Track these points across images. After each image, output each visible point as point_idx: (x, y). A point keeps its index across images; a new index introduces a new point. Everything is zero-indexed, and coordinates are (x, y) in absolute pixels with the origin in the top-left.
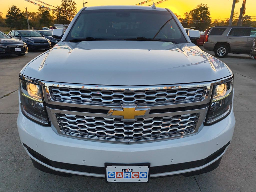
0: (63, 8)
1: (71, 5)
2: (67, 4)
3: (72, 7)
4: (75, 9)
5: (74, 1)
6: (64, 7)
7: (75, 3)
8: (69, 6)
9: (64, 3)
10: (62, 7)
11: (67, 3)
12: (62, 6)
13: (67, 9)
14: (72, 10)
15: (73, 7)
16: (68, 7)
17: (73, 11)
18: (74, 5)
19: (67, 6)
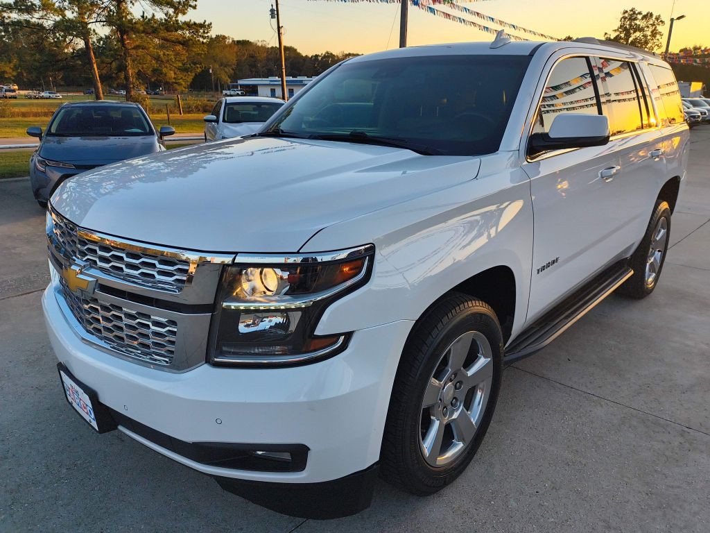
0: (621, 38)
1: (648, 27)
2: (636, 24)
3: (649, 33)
4: (658, 37)
5: (659, 16)
6: (622, 35)
7: (661, 21)
8: (641, 30)
9: (628, 23)
10: (618, 36)
11: (637, 22)
12: (617, 33)
13: (631, 39)
14: (646, 43)
15: (652, 32)
16: (635, 34)
17: (649, 45)
18: (656, 27)
19: (635, 32)
